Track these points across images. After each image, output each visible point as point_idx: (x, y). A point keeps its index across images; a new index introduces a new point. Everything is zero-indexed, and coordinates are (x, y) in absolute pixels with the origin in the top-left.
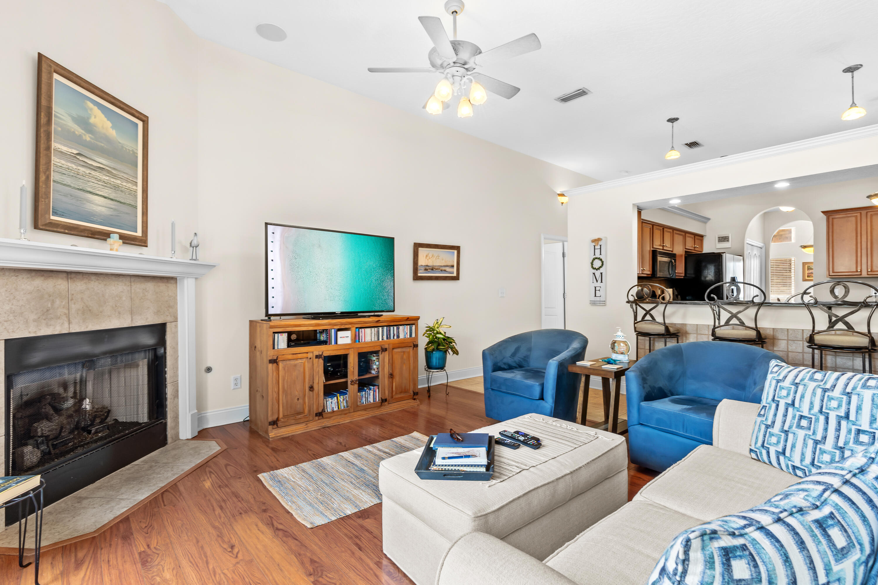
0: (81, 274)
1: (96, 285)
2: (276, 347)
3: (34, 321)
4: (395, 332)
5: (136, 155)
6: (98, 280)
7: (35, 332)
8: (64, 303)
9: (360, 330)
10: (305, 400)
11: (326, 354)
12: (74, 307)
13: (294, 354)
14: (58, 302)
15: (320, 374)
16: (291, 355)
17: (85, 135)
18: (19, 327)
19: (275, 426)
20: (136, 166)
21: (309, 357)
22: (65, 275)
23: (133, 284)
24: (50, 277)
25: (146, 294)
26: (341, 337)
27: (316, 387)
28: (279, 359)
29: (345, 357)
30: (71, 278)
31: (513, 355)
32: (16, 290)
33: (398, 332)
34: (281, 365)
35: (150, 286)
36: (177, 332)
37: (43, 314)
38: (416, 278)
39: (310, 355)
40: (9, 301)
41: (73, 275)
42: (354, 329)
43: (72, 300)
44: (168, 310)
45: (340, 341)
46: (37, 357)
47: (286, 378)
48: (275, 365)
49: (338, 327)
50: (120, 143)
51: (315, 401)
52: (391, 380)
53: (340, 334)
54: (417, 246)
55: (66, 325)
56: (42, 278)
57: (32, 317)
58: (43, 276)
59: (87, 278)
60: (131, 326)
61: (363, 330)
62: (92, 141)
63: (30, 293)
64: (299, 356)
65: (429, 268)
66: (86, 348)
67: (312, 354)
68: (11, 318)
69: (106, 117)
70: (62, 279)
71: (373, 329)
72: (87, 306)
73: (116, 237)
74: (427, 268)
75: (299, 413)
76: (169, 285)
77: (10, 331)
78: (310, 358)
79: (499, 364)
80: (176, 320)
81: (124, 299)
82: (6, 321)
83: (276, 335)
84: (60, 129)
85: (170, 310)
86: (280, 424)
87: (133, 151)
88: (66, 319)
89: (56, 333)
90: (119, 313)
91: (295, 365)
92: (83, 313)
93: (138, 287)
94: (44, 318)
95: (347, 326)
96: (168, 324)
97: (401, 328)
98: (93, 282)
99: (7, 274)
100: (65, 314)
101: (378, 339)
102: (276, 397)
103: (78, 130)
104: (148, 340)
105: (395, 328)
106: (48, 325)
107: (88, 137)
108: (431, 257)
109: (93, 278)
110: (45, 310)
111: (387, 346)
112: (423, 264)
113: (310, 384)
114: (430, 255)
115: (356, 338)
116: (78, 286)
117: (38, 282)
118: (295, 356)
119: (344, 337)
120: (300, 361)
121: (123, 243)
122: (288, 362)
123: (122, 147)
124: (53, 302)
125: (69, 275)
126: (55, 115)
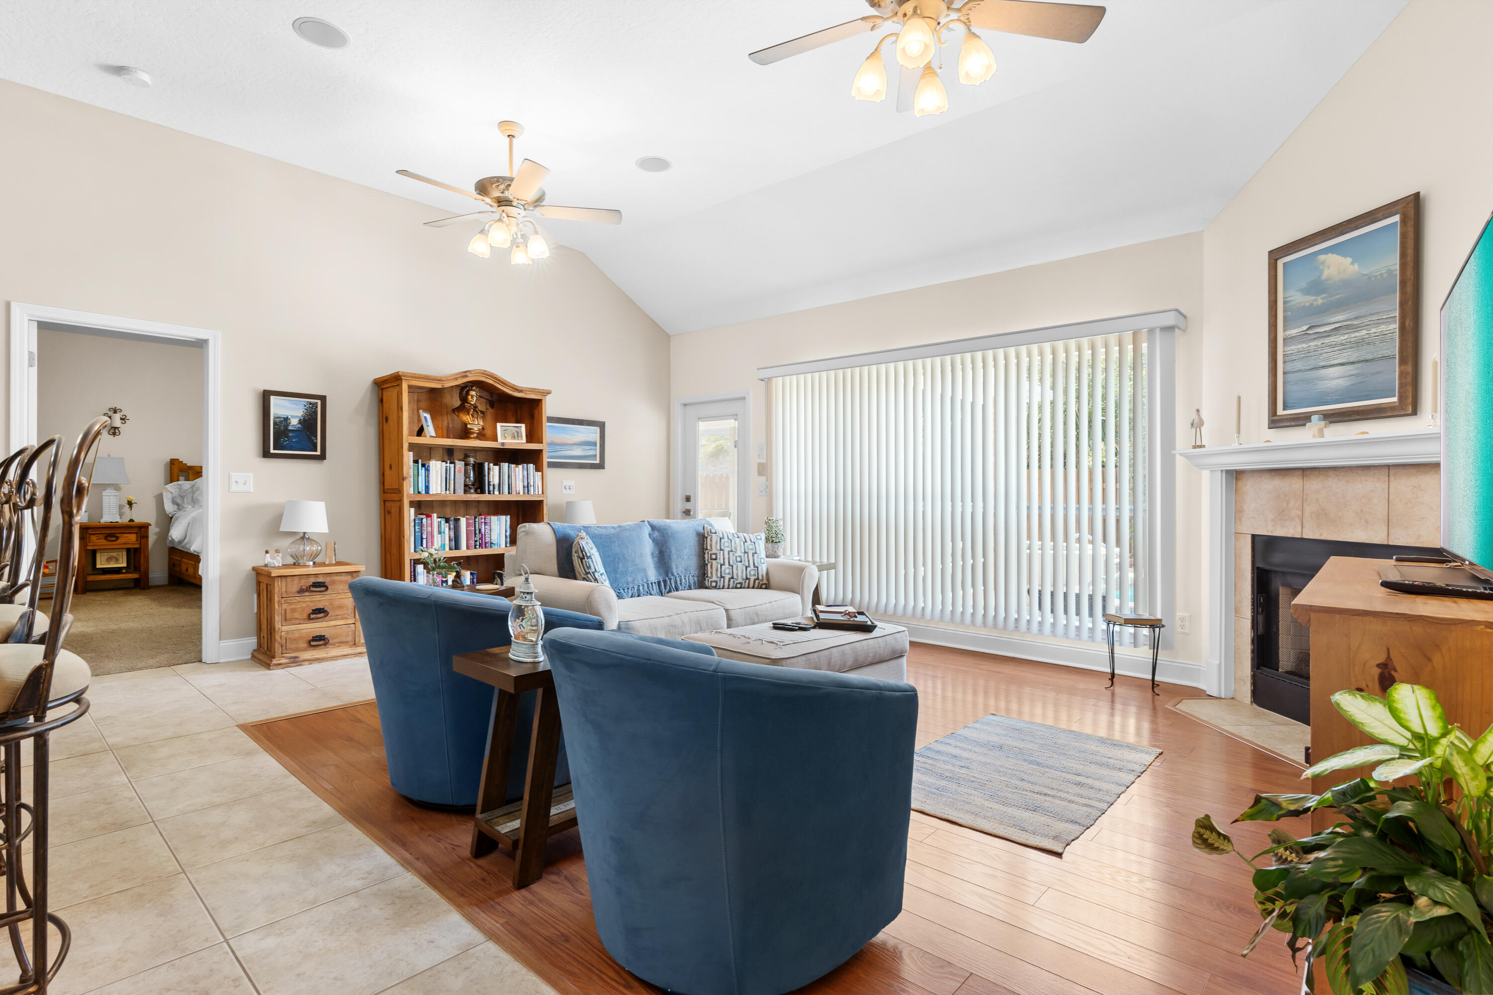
1: (1335, 484)
3: (1272, 520)
6: (1337, 475)
7: (1274, 531)
8: (1298, 504)
12: (1308, 510)
14: (1292, 503)
18: (1261, 525)
22: (1300, 472)
23: (1391, 478)
24: (1286, 475)
30: (1306, 476)
37: (1279, 514)
41: (1308, 472)
43: (1306, 500)
46: (1277, 558)
55: (1301, 528)
56: (1281, 477)
57: (1272, 517)
58: (1280, 475)
59: (1324, 474)
60: (1389, 543)
63: (1271, 494)
68: (1256, 515)
70: (1297, 477)
72: (1322, 509)
77: (1254, 527)
81: (1375, 501)
82: (1252, 518)
88: (1299, 522)
89: (1292, 536)
90: (1367, 522)
92: (1318, 518)
93: (1403, 484)
94: (1280, 518)
98: (1331, 479)
100: (1299, 516)
106: (1283, 526)
109: (1331, 473)
110: (1281, 511)
116: (1314, 484)
117: (1277, 482)
124: (1288, 502)
125: (1305, 472)
126: (1285, 303)
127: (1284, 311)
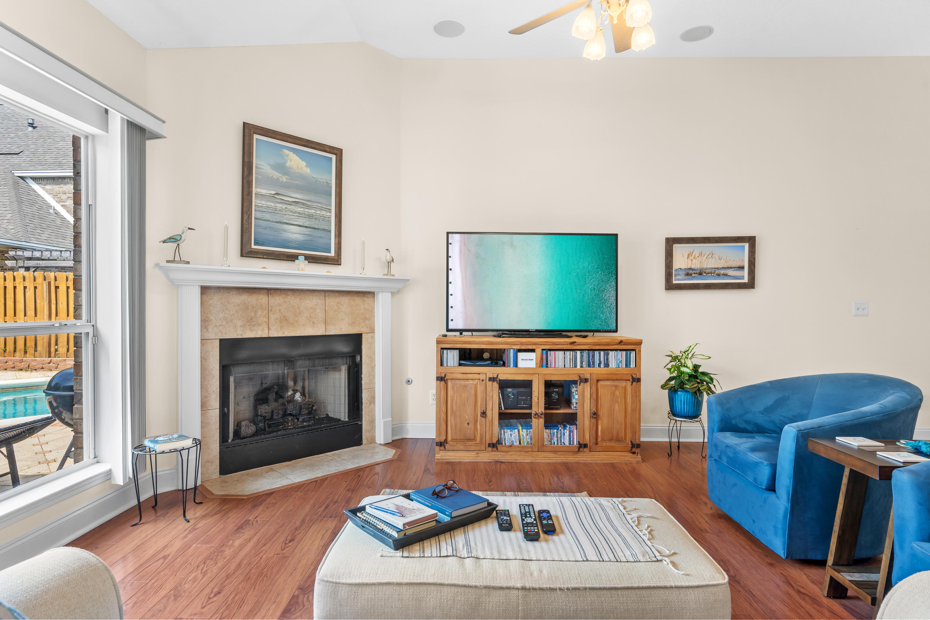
0: (280, 290)
1: (293, 300)
2: (445, 364)
3: (241, 326)
4: (602, 359)
5: (330, 185)
6: (294, 295)
7: (242, 334)
8: (264, 313)
9: (549, 352)
10: (477, 426)
11: (502, 377)
12: (273, 317)
13: (463, 373)
14: (259, 313)
15: (494, 399)
16: (461, 374)
17: (281, 177)
18: (230, 330)
19: (442, 448)
20: (331, 195)
21: (481, 379)
22: (266, 291)
23: (327, 298)
24: (253, 293)
25: (341, 307)
26: (522, 360)
27: (489, 413)
28: (447, 377)
29: (528, 384)
30: (271, 294)
31: (768, 410)
32: (228, 303)
33: (607, 359)
34: (450, 383)
35: (345, 300)
36: (374, 342)
37: (248, 322)
38: (670, 286)
39: (482, 377)
40: (223, 311)
41: (272, 292)
42: (539, 351)
43: (271, 311)
44: (364, 322)
45: (521, 364)
46: (244, 354)
47: (455, 398)
48: (443, 383)
49: (518, 347)
50: (314, 178)
51: (487, 428)
52: (594, 420)
53: (521, 355)
54: (671, 242)
55: (266, 331)
56: (248, 294)
57: (240, 323)
58: (248, 292)
59: (284, 294)
60: (324, 334)
61: (553, 352)
62: (288, 181)
63: (238, 305)
64: (470, 376)
65: (694, 272)
66: (284, 350)
67: (484, 376)
68: (224, 323)
69: (300, 158)
70: (264, 294)
71: (568, 353)
72: (284, 316)
73: (301, 258)
74: (691, 272)
75: (469, 440)
76: (366, 299)
77: (223, 333)
78: (483, 380)
79: (734, 422)
80: (372, 331)
81: (318, 310)
82: (220, 326)
83: (445, 351)
84: (260, 177)
85: (367, 322)
86: (447, 446)
87: (327, 183)
88: (266, 326)
89: (258, 336)
90: (314, 323)
91: (465, 386)
92: (281, 322)
93: (332, 301)
94: (248, 324)
95: (530, 347)
96: (363, 334)
97: (612, 354)
98: (289, 297)
99: (222, 291)
100: (265, 322)
101: (576, 366)
102: (444, 417)
103: (276, 175)
104: (344, 348)
105: (602, 353)
106: (251, 330)
107: (284, 179)
108: (696, 256)
109: (290, 293)
110: (249, 318)
111: (588, 376)
112: (683, 267)
113: (483, 409)
114: (696, 253)
115: (544, 362)
116: (276, 300)
117: (245, 298)
118: (465, 376)
119: (527, 360)
120: (471, 382)
121: (309, 262)
122: (458, 382)
123: (316, 181)
124: (256, 312)
125: (269, 291)
126: (256, 167)
127: (256, 174)
